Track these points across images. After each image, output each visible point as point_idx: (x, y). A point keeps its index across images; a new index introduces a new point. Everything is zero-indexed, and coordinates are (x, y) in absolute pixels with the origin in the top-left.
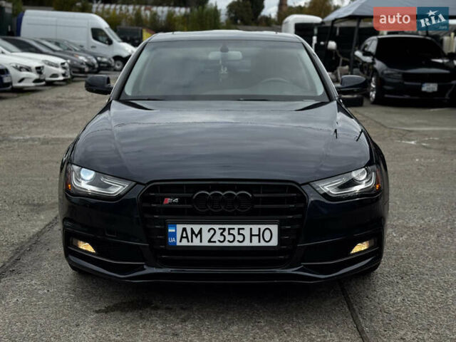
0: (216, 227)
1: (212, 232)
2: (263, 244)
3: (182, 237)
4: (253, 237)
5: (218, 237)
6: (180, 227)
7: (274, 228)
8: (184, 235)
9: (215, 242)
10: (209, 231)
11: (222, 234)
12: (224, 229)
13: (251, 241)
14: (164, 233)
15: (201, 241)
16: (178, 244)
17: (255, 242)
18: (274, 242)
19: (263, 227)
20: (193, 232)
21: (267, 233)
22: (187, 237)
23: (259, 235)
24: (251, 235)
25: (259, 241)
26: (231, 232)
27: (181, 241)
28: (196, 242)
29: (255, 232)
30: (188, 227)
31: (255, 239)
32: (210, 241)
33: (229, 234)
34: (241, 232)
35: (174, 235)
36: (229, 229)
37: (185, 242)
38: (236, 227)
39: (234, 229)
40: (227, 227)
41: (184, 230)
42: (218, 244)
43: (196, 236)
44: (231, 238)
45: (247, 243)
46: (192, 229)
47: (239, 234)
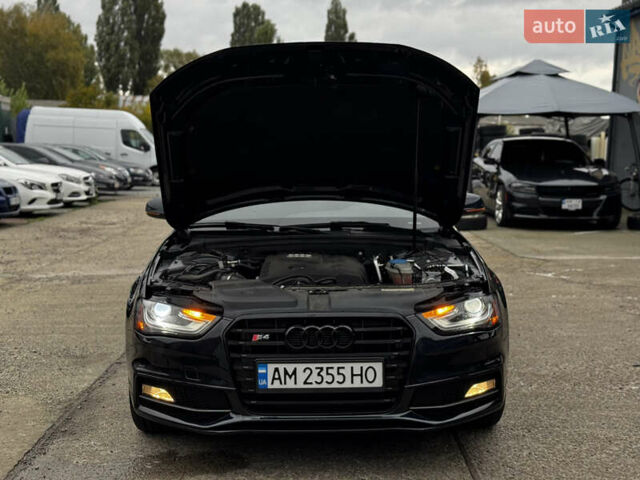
0: (313, 366)
1: (308, 372)
2: (366, 385)
3: (274, 379)
4: (355, 378)
5: (314, 378)
6: (271, 367)
7: (379, 367)
8: (277, 376)
9: (311, 383)
10: (305, 371)
11: (319, 374)
12: (322, 369)
13: (352, 382)
14: (254, 374)
15: (295, 383)
16: (270, 386)
17: (357, 383)
18: (379, 383)
19: (365, 365)
20: (286, 372)
21: (371, 371)
22: (279, 378)
23: (361, 375)
24: (353, 375)
25: (362, 382)
26: (330, 371)
27: (272, 383)
28: (290, 384)
29: (357, 371)
30: (281, 367)
31: (357, 380)
32: (305, 383)
33: (328, 374)
34: (341, 371)
35: (265, 376)
36: (328, 368)
37: (277, 385)
38: (336, 366)
39: (332, 368)
40: (325, 366)
41: (277, 370)
42: (315, 386)
43: (290, 377)
44: (330, 379)
45: (347, 384)
46: (285, 369)
47: (339, 373)
